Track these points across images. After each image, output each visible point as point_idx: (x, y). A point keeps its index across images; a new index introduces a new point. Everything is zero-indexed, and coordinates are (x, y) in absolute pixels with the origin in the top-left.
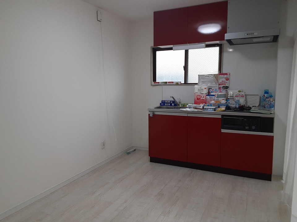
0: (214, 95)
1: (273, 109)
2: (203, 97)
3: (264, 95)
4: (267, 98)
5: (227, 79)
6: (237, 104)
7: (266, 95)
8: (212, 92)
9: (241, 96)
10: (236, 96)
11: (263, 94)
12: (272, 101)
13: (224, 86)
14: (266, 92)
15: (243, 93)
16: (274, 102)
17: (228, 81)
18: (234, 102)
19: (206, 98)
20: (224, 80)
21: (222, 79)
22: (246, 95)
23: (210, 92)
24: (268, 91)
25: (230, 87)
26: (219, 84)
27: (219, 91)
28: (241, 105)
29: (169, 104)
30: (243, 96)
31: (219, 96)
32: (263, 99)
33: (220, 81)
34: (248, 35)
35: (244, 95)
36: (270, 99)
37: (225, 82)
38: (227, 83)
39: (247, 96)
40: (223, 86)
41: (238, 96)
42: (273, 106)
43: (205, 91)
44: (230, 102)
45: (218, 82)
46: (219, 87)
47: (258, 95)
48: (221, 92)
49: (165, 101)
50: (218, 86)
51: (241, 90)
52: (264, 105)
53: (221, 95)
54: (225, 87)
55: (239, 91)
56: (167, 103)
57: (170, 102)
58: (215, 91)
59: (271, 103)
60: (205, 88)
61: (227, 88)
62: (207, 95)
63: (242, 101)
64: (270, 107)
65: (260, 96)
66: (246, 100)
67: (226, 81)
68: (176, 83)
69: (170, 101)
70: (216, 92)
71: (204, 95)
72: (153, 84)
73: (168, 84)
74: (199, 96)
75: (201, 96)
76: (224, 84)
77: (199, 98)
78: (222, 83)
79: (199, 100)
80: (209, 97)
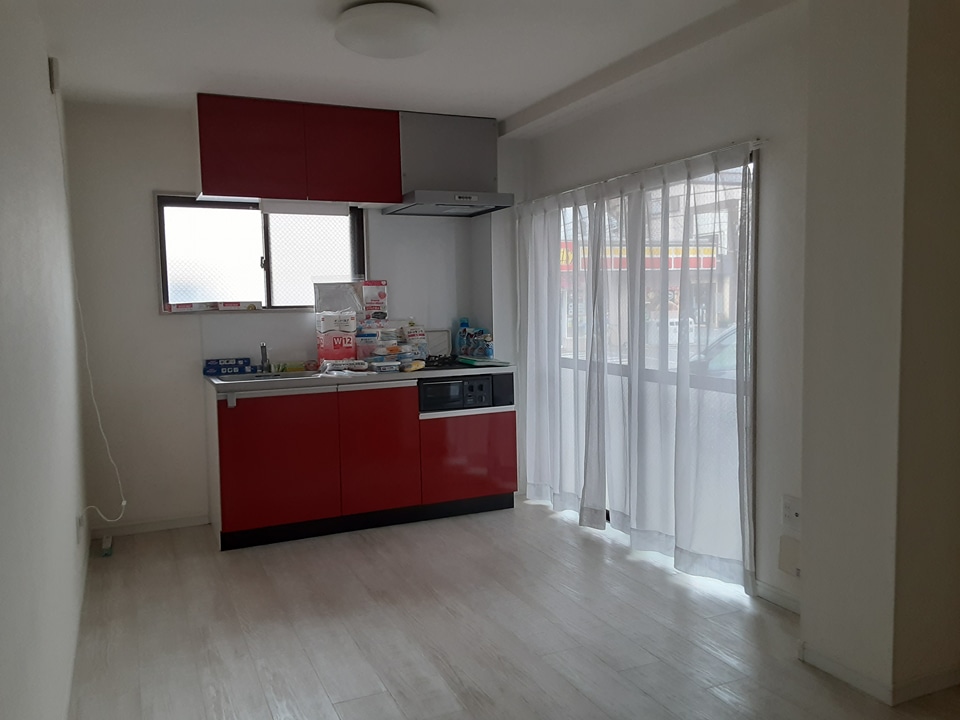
2: (348, 340)
9: (420, 335)
10: (410, 336)
13: (377, 311)
17: (384, 301)
19: (357, 343)
26: (366, 309)
29: (236, 370)
30: (424, 335)
31: (385, 337)
34: (462, 200)
35: (424, 332)
36: (486, 337)
37: (377, 303)
38: (383, 305)
40: (374, 311)
41: (414, 335)
46: (366, 316)
47: (448, 331)
49: (218, 361)
53: (388, 333)
54: (379, 314)
55: (412, 324)
57: (237, 364)
59: (488, 345)
60: (353, 319)
62: (357, 336)
64: (486, 355)
65: (451, 334)
67: (379, 299)
68: (249, 306)
71: (352, 336)
72: (174, 310)
73: (221, 308)
74: (338, 339)
75: (345, 339)
76: (377, 307)
77: (339, 343)
78: (372, 305)
79: (339, 348)
80: (362, 340)
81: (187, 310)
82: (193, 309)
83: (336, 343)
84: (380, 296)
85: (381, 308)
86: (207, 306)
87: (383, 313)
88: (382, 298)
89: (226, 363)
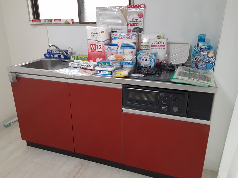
0: (117, 45)
1: (211, 71)
2: (99, 47)
3: (198, 45)
4: (202, 50)
5: (141, 16)
6: (153, 60)
7: (201, 44)
8: (115, 38)
9: (161, 46)
10: (152, 46)
11: (196, 42)
12: (212, 57)
13: (136, 27)
14: (202, 39)
15: (164, 40)
16: (214, 58)
17: (142, 19)
18: (148, 57)
19: (104, 50)
20: (136, 16)
21: (133, 15)
22: (168, 43)
23: (113, 38)
24: (205, 37)
25: (145, 30)
26: (129, 25)
27: (126, 36)
28: (160, 61)
29: (57, 57)
30: (164, 46)
31: (124, 46)
32: (195, 51)
33: (130, 19)
35: (165, 44)
36: (208, 53)
37: (137, 21)
38: (141, 23)
39: (170, 44)
40: (134, 27)
41: (156, 46)
42: (213, 66)
43: (103, 38)
44: (141, 56)
45: (126, 20)
46: (128, 30)
47: (187, 44)
48: (129, 38)
49: (51, 50)
50: (126, 27)
51: (162, 35)
52: (195, 60)
53: (127, 44)
54: (138, 29)
55: (159, 37)
56: (54, 54)
58: (120, 37)
59: (209, 61)
60: (103, 32)
61: (140, 30)
62: (105, 44)
63: (161, 55)
64: (207, 68)
65: (191, 45)
66: (168, 52)
67: (139, 19)
68: (65, 22)
69: (59, 51)
70: (122, 38)
71: (102, 44)
72: (31, 23)
73: (53, 22)
74: (93, 45)
75: (97, 46)
76: (137, 24)
77: (94, 48)
78: (133, 22)
79: (94, 52)
80: (108, 47)
82: (41, 22)
83: (92, 48)
84: (139, 16)
85: (139, 25)
86: (49, 21)
87: (139, 28)
88: (140, 18)
89: (55, 52)
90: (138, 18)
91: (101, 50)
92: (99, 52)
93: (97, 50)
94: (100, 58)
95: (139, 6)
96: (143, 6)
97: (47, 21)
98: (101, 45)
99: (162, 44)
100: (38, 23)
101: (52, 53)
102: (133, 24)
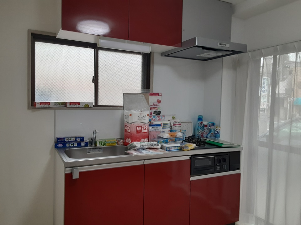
0: (159, 125)
2: (145, 128)
3: (202, 123)
8: (150, 120)
13: (156, 110)
14: (200, 119)
17: (160, 105)
19: (149, 130)
24: (202, 117)
27: (158, 118)
29: (76, 145)
31: (164, 126)
33: (151, 104)
34: (221, 45)
36: (217, 127)
37: (156, 106)
38: (159, 107)
40: (154, 110)
46: (150, 112)
47: (191, 122)
49: (64, 138)
50: (149, 110)
53: (167, 124)
54: (157, 112)
55: (174, 118)
56: (69, 142)
57: (76, 141)
58: (153, 119)
59: (218, 132)
60: (148, 115)
61: (159, 113)
68: (85, 105)
69: (76, 138)
72: (38, 106)
73: (68, 105)
74: (139, 127)
75: (143, 127)
76: (156, 108)
77: (140, 130)
78: (154, 107)
79: (139, 133)
80: (152, 128)
81: (46, 106)
82: (51, 106)
83: (138, 130)
84: (158, 102)
85: (158, 109)
86: (59, 104)
87: (159, 111)
88: (159, 103)
89: (69, 140)
90: (157, 103)
91: (146, 131)
92: (144, 132)
93: (143, 131)
94: (144, 139)
95: (157, 94)
96: (160, 94)
97: (58, 104)
98: (146, 126)
99: (179, 123)
100: (46, 107)
101: (66, 141)
102: (153, 108)
